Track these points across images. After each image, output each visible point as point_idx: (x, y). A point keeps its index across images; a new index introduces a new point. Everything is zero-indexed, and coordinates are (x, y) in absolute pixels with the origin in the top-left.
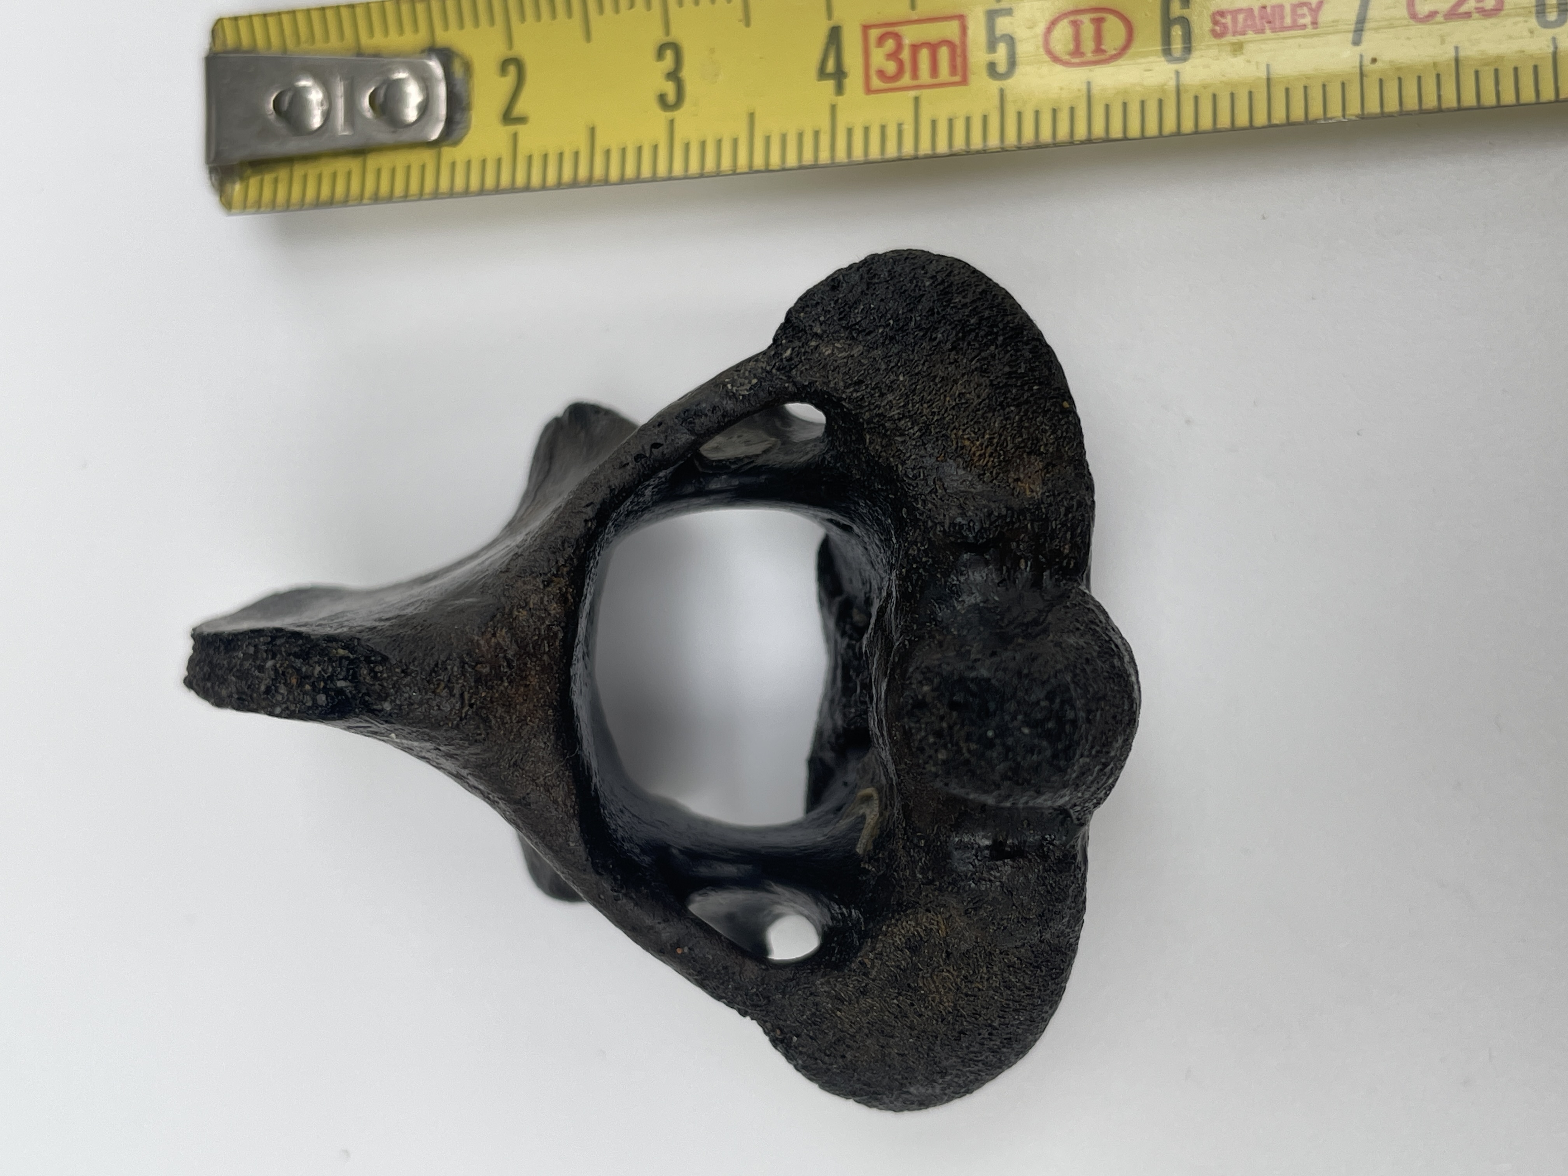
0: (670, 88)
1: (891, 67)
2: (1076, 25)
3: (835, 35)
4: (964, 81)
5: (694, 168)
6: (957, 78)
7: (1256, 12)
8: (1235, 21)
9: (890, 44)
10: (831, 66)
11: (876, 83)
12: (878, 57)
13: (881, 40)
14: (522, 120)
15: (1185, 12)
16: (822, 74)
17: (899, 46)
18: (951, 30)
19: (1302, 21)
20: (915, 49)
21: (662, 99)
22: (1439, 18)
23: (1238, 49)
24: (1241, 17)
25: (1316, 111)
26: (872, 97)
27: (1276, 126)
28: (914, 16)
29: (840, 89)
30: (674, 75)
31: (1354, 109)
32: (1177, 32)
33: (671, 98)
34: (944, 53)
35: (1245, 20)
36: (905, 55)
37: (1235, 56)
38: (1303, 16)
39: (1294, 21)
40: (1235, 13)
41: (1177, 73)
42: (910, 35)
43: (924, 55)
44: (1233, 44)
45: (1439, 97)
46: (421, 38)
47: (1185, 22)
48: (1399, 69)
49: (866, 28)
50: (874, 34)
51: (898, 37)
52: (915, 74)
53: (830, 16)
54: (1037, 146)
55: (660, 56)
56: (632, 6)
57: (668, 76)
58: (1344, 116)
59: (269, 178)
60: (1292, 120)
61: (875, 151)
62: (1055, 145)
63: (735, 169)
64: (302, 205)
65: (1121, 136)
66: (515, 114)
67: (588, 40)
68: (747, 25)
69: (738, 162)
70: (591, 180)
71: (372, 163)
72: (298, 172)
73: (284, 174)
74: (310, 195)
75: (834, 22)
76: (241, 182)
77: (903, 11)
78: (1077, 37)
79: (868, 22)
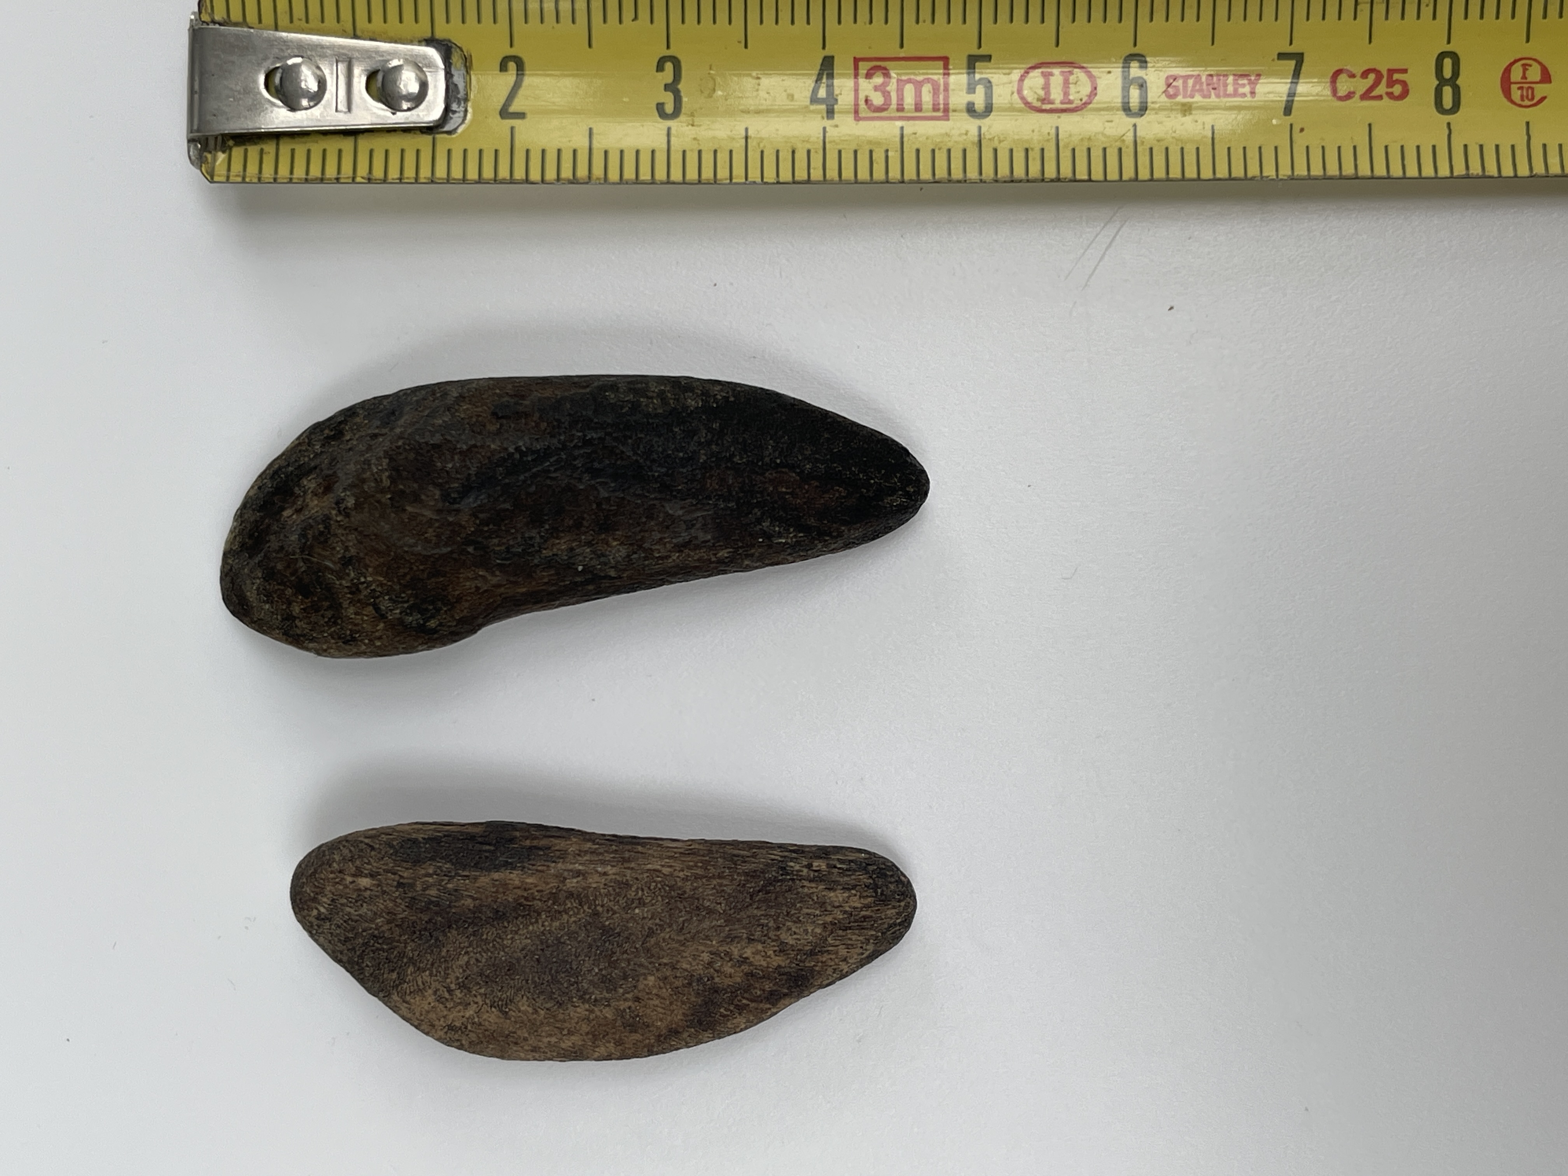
0: (668, 100)
1: (878, 99)
2: (1047, 76)
3: (828, 62)
4: (946, 117)
5: (691, 175)
6: (939, 114)
7: (1204, 79)
8: (1185, 83)
9: (879, 78)
10: (822, 93)
11: (864, 111)
12: (867, 89)
13: (870, 74)
14: (521, 115)
15: (1142, 74)
16: (814, 99)
17: (887, 80)
19: (1241, 90)
20: (901, 83)
21: (660, 107)
22: (1357, 96)
23: (1186, 109)
24: (1191, 82)
25: (1254, 170)
26: (861, 123)
27: (1220, 179)
28: (902, 54)
29: (830, 114)
30: (672, 87)
31: (1285, 170)
32: (1135, 89)
33: (669, 108)
34: (928, 90)
35: (1194, 86)
36: (892, 88)
37: (1184, 115)
38: (1244, 85)
39: (1236, 90)
40: (1186, 78)
41: (1135, 126)
42: (897, 71)
43: (910, 90)
44: (1184, 105)
45: (1356, 166)
46: (421, 30)
47: (1142, 83)
48: (1323, 141)
49: (856, 61)
50: (863, 67)
51: (885, 72)
52: (900, 107)
53: (824, 47)
54: (1012, 181)
55: (660, 68)
56: (636, 18)
57: (667, 87)
58: (1277, 175)
59: (253, 151)
60: (1233, 175)
61: (863, 175)
62: (1028, 181)
63: (731, 179)
64: (291, 181)
65: (1086, 177)
66: (513, 109)
67: (590, 46)
68: (746, 47)
69: (734, 173)
70: (590, 178)
71: (364, 144)
72: (285, 148)
73: (269, 148)
74: (299, 172)
75: (828, 52)
76: (224, 152)
77: (894, 50)
78: (1046, 87)
79: (858, 56)
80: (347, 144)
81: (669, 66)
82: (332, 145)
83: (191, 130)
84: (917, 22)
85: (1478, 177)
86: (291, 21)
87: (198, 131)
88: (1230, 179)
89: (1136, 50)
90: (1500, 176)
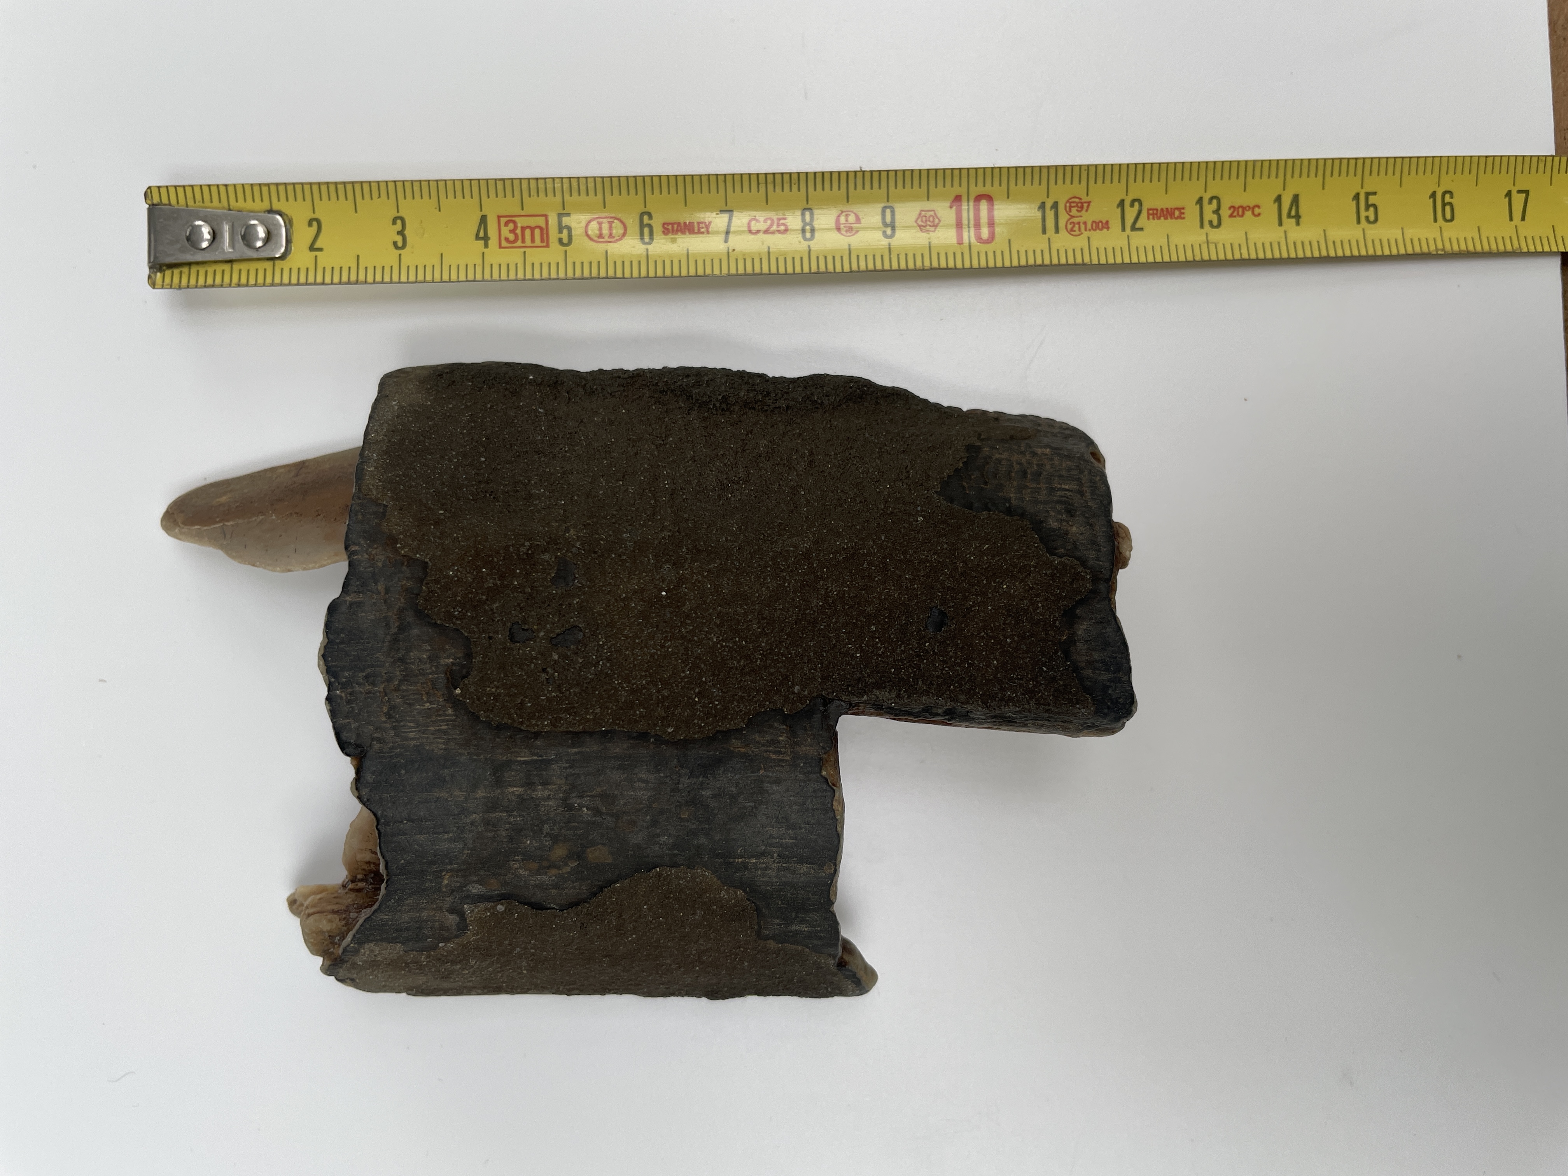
0: (399, 239)
1: (511, 237)
2: (600, 224)
3: (483, 219)
4: (548, 246)
5: (412, 278)
6: (544, 244)
7: (682, 224)
8: (673, 227)
9: (511, 226)
10: (482, 234)
11: (504, 243)
12: (505, 232)
13: (506, 224)
14: (320, 250)
15: (650, 222)
16: (477, 238)
17: (516, 227)
18: (541, 221)
19: (702, 230)
20: (523, 229)
21: (395, 244)
22: (761, 232)
23: (674, 241)
24: (675, 226)
25: (708, 271)
26: (502, 250)
27: (691, 276)
28: (523, 213)
29: (486, 246)
30: (401, 233)
31: (725, 271)
32: (646, 230)
33: (400, 244)
34: (537, 232)
35: (677, 227)
36: (519, 231)
37: (673, 244)
38: (703, 228)
39: (699, 230)
40: (672, 224)
41: (647, 250)
42: (521, 222)
43: (528, 232)
44: (672, 238)
45: (761, 268)
46: (266, 205)
47: (650, 226)
48: (744, 255)
49: (499, 217)
50: (503, 220)
51: (514, 222)
52: (523, 241)
53: (481, 210)
54: (583, 279)
55: (394, 223)
56: (379, 197)
57: (399, 233)
58: (721, 274)
59: (176, 271)
60: (698, 274)
61: (504, 276)
62: (591, 278)
63: (433, 280)
64: (196, 287)
65: (621, 276)
66: (317, 246)
67: (356, 212)
68: (440, 211)
69: (435, 277)
70: (357, 281)
71: (236, 267)
72: (194, 270)
73: (185, 270)
74: (201, 282)
75: (483, 213)
76: (160, 273)
77: (517, 210)
78: (600, 229)
79: (500, 215)
80: (227, 267)
81: (399, 222)
82: (219, 268)
83: (149, 262)
84: (530, 196)
85: (823, 273)
86: (195, 203)
87: (153, 262)
88: (697, 276)
89: (646, 210)
90: (835, 272)
